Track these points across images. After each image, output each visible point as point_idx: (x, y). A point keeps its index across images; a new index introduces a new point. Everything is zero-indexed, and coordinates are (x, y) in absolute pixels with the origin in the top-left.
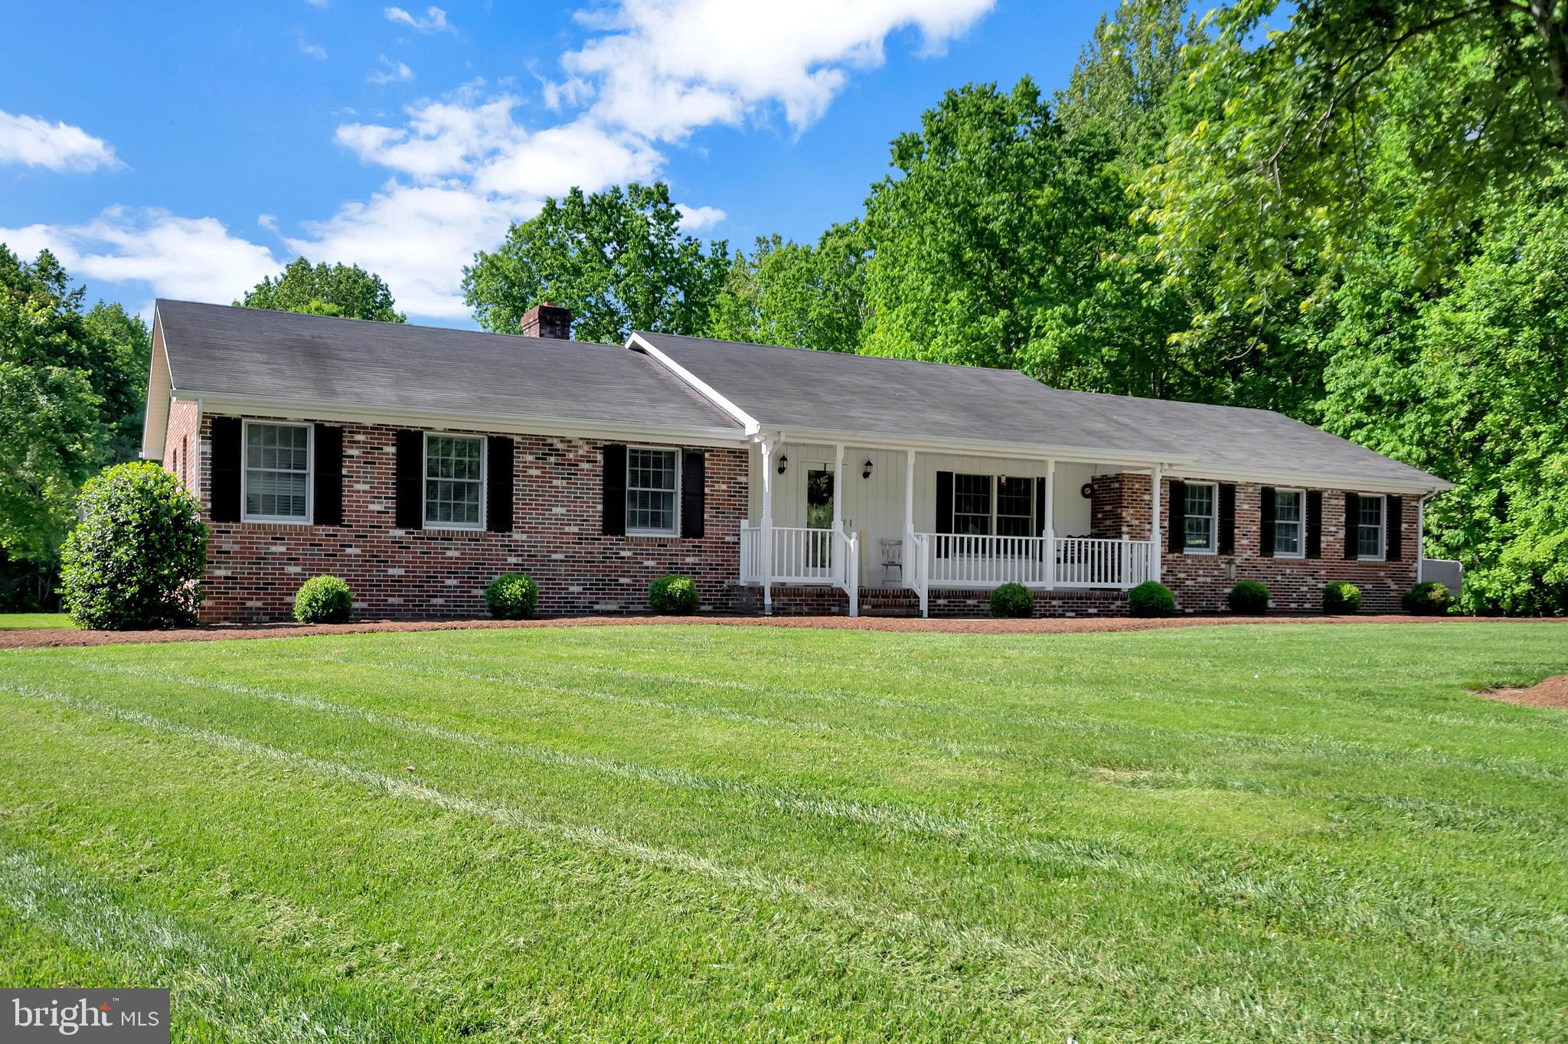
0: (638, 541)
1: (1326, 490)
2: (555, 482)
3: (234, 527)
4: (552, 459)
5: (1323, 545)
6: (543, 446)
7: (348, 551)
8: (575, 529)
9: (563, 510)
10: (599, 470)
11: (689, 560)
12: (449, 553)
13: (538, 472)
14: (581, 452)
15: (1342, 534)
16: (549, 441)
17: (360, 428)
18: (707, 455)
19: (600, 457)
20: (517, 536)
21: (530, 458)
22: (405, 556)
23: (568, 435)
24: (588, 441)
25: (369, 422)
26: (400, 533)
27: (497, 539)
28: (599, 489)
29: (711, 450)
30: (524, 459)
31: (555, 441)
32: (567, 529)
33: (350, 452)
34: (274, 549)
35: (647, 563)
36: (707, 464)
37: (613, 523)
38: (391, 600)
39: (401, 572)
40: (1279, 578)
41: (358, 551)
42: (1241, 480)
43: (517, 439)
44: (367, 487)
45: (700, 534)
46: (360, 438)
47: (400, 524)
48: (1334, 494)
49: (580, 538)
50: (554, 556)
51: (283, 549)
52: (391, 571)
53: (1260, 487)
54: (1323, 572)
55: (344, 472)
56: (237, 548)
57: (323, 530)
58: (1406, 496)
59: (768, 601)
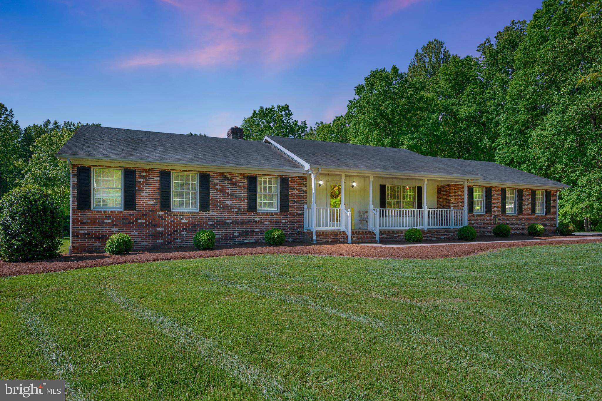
0: (262, 214)
1: (524, 189)
2: (227, 191)
3: (88, 212)
4: (226, 182)
5: (523, 209)
6: (222, 176)
7: (139, 221)
8: (236, 210)
9: (231, 202)
10: (246, 186)
11: (283, 221)
12: (183, 221)
13: (220, 187)
14: (238, 179)
15: (530, 205)
16: (225, 174)
17: (144, 170)
18: (290, 179)
19: (246, 181)
20: (212, 213)
21: (217, 181)
22: (164, 223)
23: (233, 172)
24: (241, 174)
25: (147, 167)
26: (162, 213)
27: (203, 215)
28: (246, 194)
29: (291, 177)
30: (214, 182)
31: (227, 174)
32: (233, 210)
33: (139, 180)
34: (106, 221)
35: (266, 223)
36: (290, 183)
37: (252, 207)
38: (158, 241)
39: (163, 229)
40: (508, 222)
41: (143, 221)
42: (494, 186)
43: (211, 174)
44: (147, 194)
45: (287, 210)
46: (144, 174)
47: (161, 210)
48: (527, 190)
49: (238, 213)
50: (228, 221)
51: (110, 221)
52: (158, 229)
53: (500, 188)
54: (523, 220)
55: (137, 188)
56: (89, 221)
57: (127, 213)
58: (552, 190)
59: (315, 237)
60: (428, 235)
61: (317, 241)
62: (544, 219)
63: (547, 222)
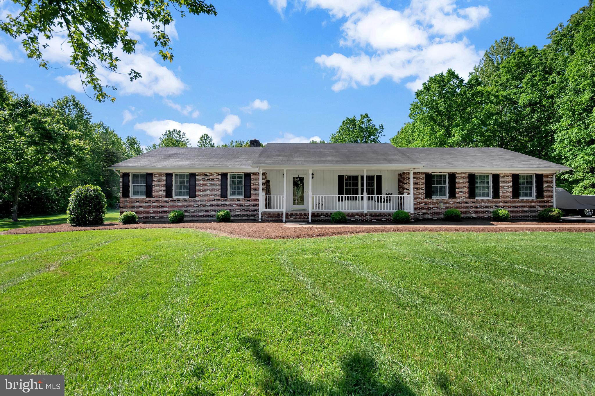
0: (231, 200)
1: (501, 173)
2: (207, 184)
3: (127, 199)
4: (207, 178)
5: (500, 194)
6: (205, 175)
7: (154, 204)
8: (213, 197)
9: (210, 192)
10: (220, 181)
11: (247, 204)
12: (179, 204)
13: (203, 182)
14: (214, 176)
15: (511, 189)
16: (206, 173)
17: (157, 173)
18: (252, 175)
19: (220, 177)
20: (197, 199)
21: (200, 178)
22: (168, 205)
23: (211, 171)
24: (216, 173)
25: (159, 171)
26: (167, 199)
27: (192, 200)
28: (220, 186)
29: (253, 173)
30: (199, 179)
31: (207, 173)
32: (211, 197)
33: (154, 179)
34: (136, 204)
35: (233, 206)
36: (251, 177)
37: (224, 195)
38: (164, 216)
39: (167, 209)
40: (479, 206)
41: (156, 204)
42: (458, 172)
43: (197, 173)
44: (158, 188)
45: (250, 197)
46: (157, 175)
47: (166, 197)
48: (506, 175)
49: (215, 199)
50: (207, 204)
51: (138, 204)
52: (164, 209)
53: (468, 174)
54: (501, 204)
55: (153, 184)
56: (128, 204)
57: (148, 199)
58: (546, 174)
59: (260, 217)
60: (367, 217)
61: (262, 219)
62: (533, 204)
63: (537, 207)
